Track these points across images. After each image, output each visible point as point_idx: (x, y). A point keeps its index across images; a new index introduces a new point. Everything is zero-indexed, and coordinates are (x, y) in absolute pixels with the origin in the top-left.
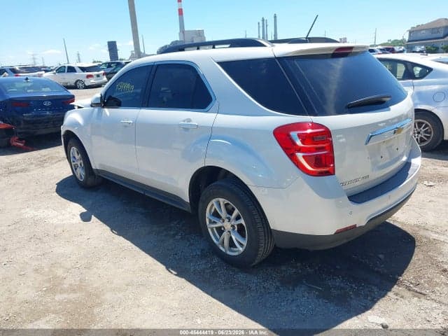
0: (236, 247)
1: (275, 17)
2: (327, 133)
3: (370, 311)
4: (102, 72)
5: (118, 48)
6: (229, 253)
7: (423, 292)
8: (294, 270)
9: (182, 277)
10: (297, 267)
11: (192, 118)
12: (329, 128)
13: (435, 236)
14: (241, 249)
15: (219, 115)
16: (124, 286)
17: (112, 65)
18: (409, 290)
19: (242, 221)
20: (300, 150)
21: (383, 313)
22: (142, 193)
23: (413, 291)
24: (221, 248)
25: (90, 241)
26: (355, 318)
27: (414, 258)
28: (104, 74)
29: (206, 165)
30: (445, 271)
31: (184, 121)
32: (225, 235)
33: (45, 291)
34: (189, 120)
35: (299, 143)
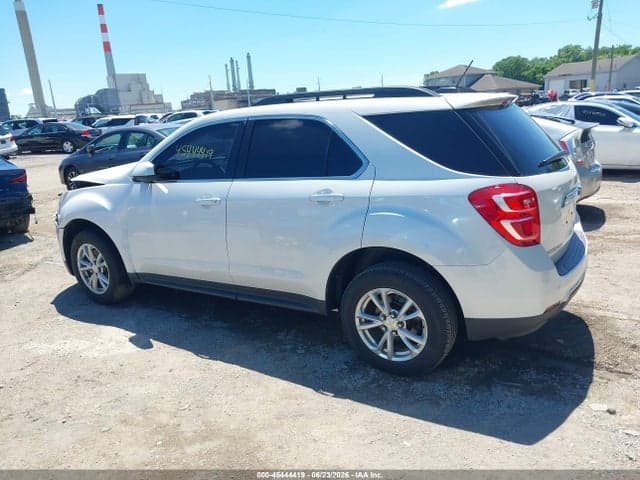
0: (407, 349)
1: (249, 57)
2: (532, 194)
3: (586, 400)
4: (9, 135)
5: (8, 99)
6: (394, 359)
7: (627, 371)
8: (476, 370)
9: (345, 398)
10: (477, 366)
11: (332, 188)
12: (534, 188)
13: (601, 313)
14: (417, 352)
15: (376, 182)
16: (275, 420)
17: (20, 125)
18: (611, 372)
19: (420, 314)
20: (507, 216)
21: (601, 399)
22: (233, 297)
23: (616, 371)
24: (382, 355)
25: (176, 372)
26: (577, 409)
27: (595, 339)
28: (12, 139)
29: (364, 246)
30: (634, 347)
31: (319, 192)
32: (387, 336)
33: (163, 445)
34: (328, 191)
35: (506, 208)
